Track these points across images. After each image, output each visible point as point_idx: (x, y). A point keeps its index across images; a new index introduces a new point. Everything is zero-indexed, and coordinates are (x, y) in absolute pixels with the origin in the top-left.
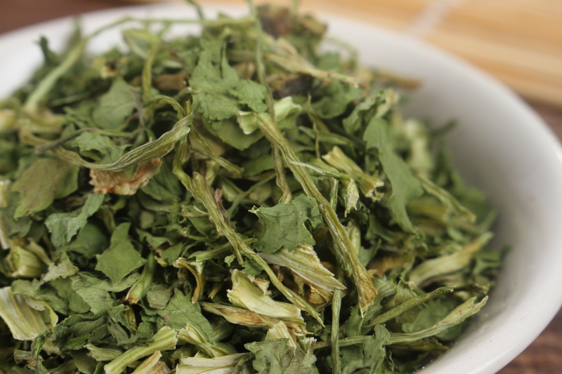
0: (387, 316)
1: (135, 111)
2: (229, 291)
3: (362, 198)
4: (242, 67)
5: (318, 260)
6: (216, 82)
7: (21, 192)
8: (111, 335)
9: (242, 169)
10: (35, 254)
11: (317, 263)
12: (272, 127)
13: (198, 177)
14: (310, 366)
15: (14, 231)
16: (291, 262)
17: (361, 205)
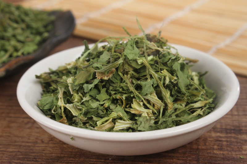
0: (176, 113)
1: (109, 59)
2: (132, 104)
3: (170, 81)
4: (141, 49)
5: (157, 97)
6: (132, 50)
7: (77, 79)
8: (99, 113)
9: (138, 75)
10: (80, 96)
11: (157, 98)
12: (146, 62)
13: (125, 76)
14: (152, 123)
15: (74, 88)
16: (149, 98)
17: (170, 83)
